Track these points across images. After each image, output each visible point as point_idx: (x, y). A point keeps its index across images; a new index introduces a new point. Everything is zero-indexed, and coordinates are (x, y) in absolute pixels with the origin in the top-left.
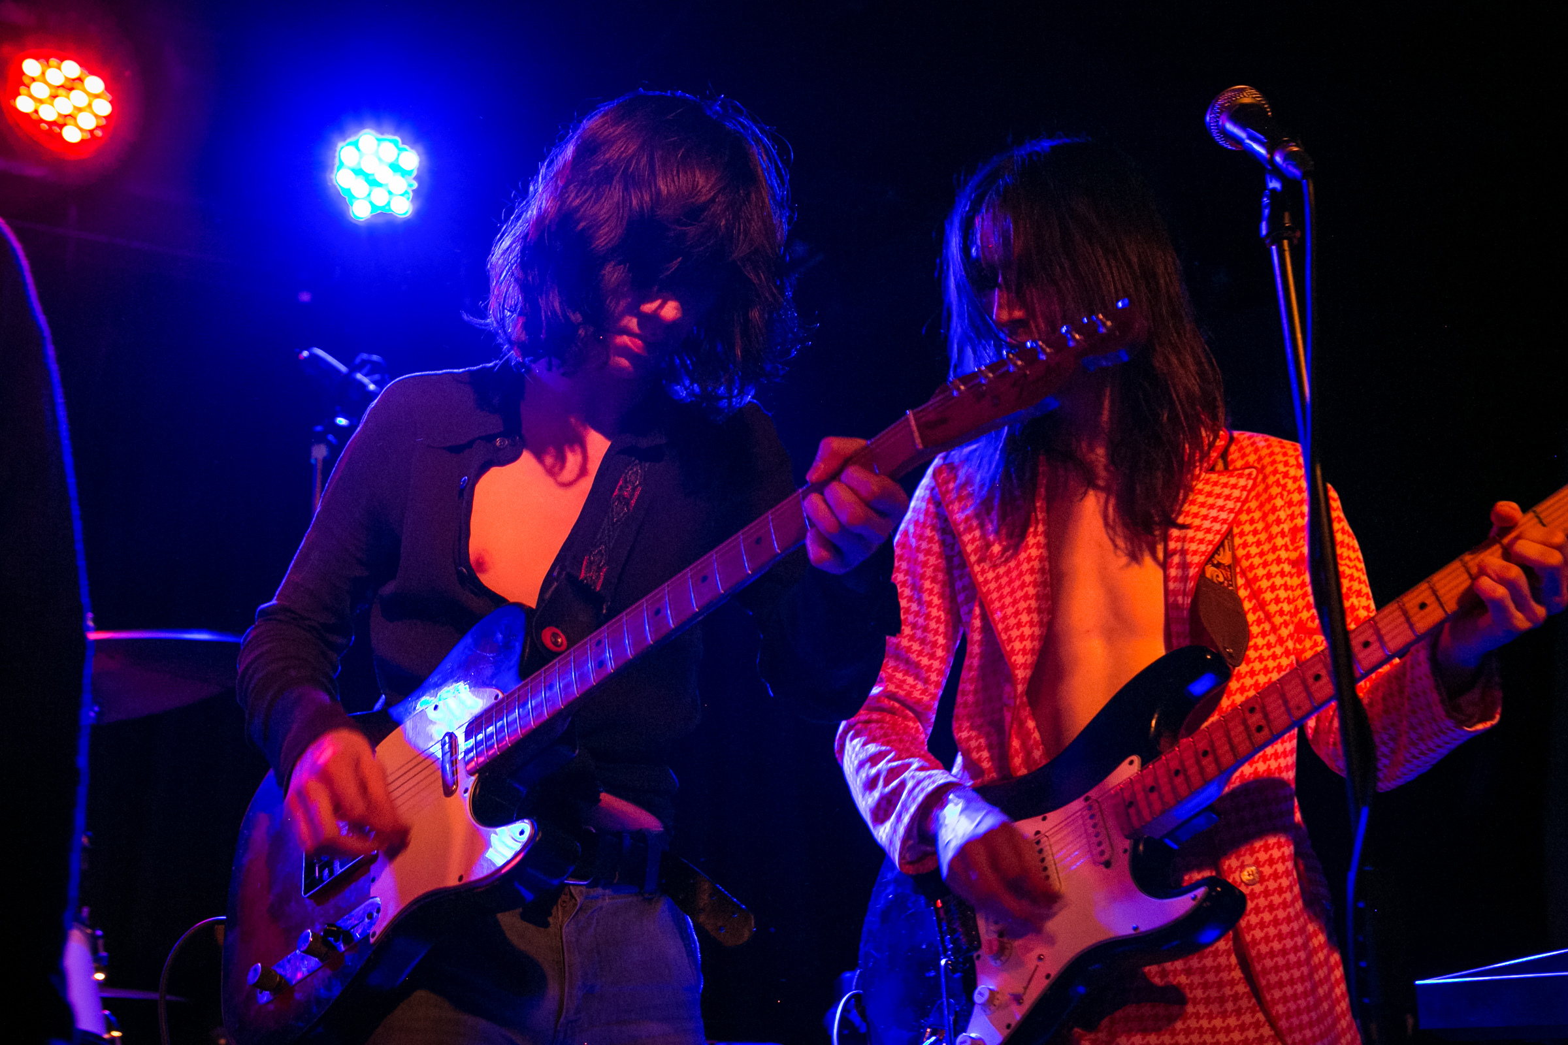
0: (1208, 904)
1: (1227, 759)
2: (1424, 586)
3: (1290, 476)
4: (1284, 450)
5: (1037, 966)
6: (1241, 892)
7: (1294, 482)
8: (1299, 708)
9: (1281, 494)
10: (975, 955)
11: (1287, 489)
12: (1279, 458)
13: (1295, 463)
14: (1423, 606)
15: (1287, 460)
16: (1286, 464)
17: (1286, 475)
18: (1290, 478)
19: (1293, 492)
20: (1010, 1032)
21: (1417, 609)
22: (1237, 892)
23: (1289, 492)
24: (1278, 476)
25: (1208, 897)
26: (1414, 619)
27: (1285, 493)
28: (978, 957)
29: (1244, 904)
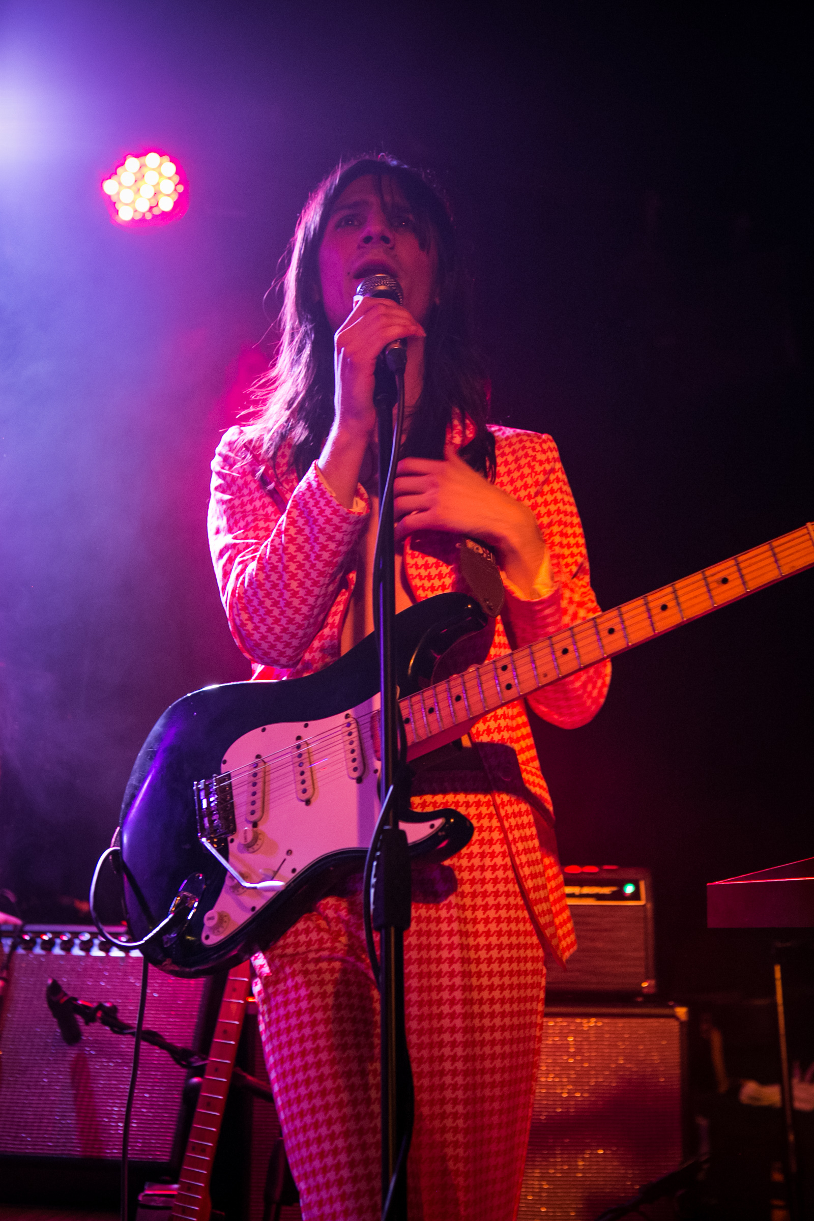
0: (444, 833)
1: (477, 709)
2: (668, 590)
3: (537, 460)
4: (530, 438)
5: (285, 860)
6: (471, 824)
7: (541, 465)
8: (545, 675)
9: (531, 474)
10: (229, 839)
11: (535, 470)
12: (528, 444)
13: (540, 449)
14: (664, 608)
15: (534, 447)
16: (534, 449)
17: (534, 459)
18: (537, 462)
19: (539, 474)
20: (253, 915)
21: (659, 610)
22: (468, 823)
23: (536, 474)
24: (529, 459)
25: (442, 828)
26: (655, 618)
27: (533, 474)
28: (232, 841)
29: (471, 834)
